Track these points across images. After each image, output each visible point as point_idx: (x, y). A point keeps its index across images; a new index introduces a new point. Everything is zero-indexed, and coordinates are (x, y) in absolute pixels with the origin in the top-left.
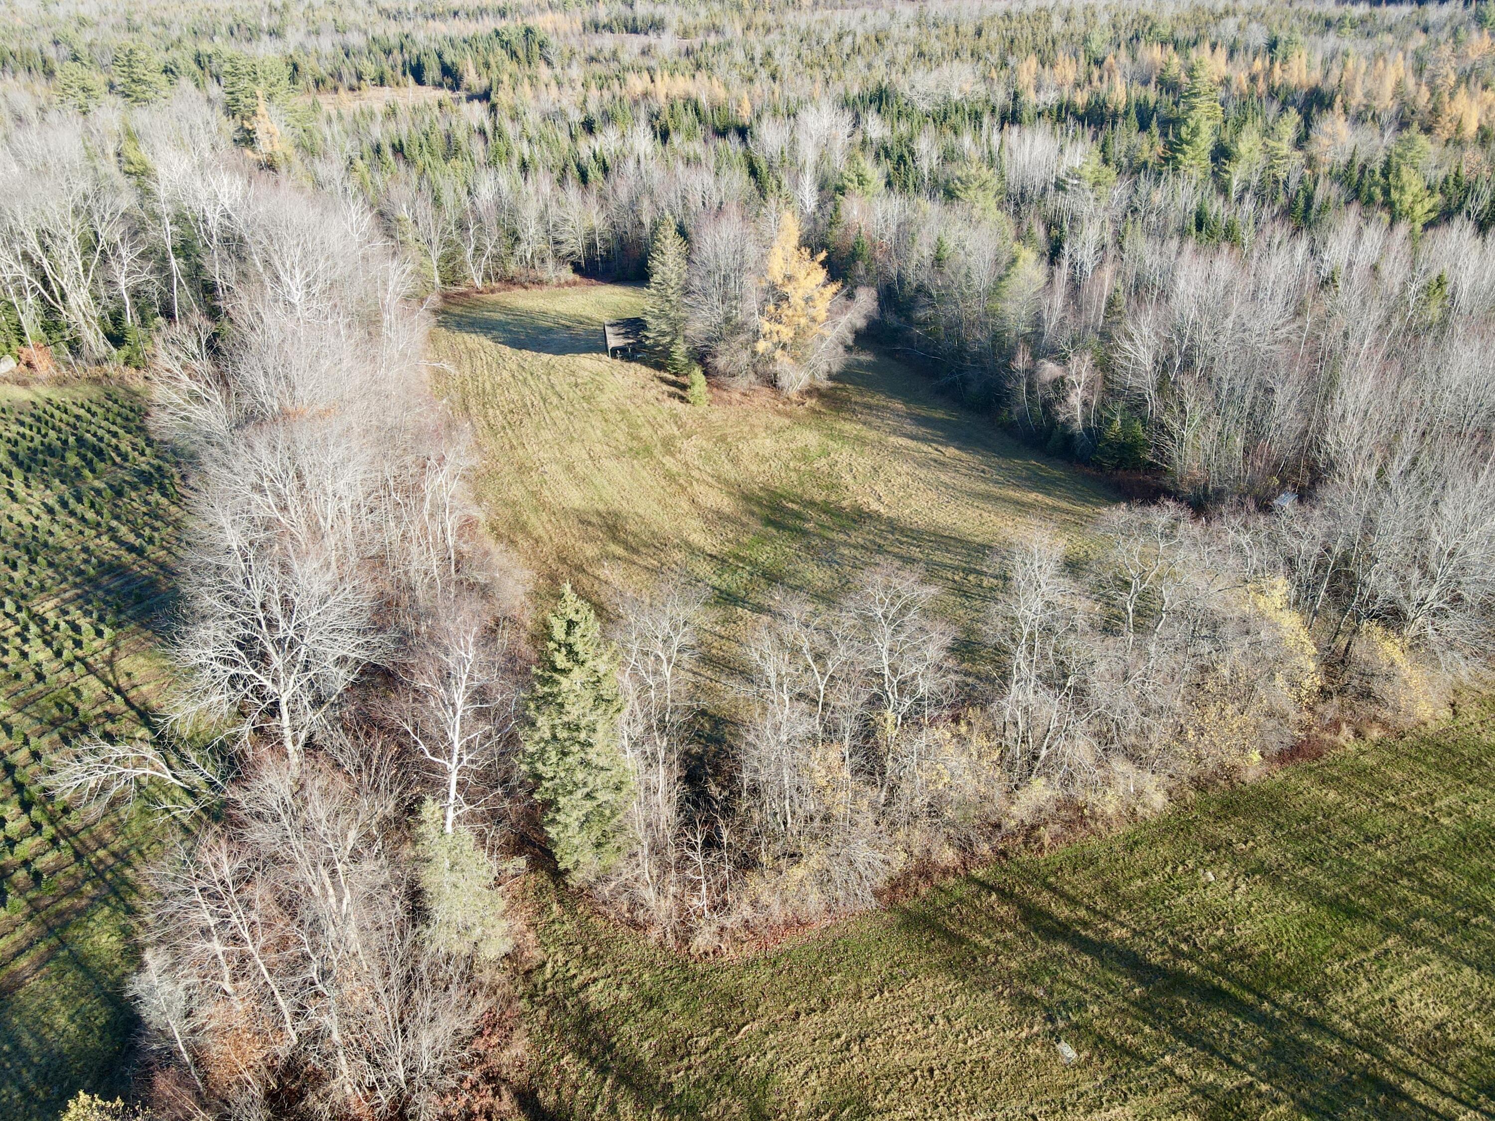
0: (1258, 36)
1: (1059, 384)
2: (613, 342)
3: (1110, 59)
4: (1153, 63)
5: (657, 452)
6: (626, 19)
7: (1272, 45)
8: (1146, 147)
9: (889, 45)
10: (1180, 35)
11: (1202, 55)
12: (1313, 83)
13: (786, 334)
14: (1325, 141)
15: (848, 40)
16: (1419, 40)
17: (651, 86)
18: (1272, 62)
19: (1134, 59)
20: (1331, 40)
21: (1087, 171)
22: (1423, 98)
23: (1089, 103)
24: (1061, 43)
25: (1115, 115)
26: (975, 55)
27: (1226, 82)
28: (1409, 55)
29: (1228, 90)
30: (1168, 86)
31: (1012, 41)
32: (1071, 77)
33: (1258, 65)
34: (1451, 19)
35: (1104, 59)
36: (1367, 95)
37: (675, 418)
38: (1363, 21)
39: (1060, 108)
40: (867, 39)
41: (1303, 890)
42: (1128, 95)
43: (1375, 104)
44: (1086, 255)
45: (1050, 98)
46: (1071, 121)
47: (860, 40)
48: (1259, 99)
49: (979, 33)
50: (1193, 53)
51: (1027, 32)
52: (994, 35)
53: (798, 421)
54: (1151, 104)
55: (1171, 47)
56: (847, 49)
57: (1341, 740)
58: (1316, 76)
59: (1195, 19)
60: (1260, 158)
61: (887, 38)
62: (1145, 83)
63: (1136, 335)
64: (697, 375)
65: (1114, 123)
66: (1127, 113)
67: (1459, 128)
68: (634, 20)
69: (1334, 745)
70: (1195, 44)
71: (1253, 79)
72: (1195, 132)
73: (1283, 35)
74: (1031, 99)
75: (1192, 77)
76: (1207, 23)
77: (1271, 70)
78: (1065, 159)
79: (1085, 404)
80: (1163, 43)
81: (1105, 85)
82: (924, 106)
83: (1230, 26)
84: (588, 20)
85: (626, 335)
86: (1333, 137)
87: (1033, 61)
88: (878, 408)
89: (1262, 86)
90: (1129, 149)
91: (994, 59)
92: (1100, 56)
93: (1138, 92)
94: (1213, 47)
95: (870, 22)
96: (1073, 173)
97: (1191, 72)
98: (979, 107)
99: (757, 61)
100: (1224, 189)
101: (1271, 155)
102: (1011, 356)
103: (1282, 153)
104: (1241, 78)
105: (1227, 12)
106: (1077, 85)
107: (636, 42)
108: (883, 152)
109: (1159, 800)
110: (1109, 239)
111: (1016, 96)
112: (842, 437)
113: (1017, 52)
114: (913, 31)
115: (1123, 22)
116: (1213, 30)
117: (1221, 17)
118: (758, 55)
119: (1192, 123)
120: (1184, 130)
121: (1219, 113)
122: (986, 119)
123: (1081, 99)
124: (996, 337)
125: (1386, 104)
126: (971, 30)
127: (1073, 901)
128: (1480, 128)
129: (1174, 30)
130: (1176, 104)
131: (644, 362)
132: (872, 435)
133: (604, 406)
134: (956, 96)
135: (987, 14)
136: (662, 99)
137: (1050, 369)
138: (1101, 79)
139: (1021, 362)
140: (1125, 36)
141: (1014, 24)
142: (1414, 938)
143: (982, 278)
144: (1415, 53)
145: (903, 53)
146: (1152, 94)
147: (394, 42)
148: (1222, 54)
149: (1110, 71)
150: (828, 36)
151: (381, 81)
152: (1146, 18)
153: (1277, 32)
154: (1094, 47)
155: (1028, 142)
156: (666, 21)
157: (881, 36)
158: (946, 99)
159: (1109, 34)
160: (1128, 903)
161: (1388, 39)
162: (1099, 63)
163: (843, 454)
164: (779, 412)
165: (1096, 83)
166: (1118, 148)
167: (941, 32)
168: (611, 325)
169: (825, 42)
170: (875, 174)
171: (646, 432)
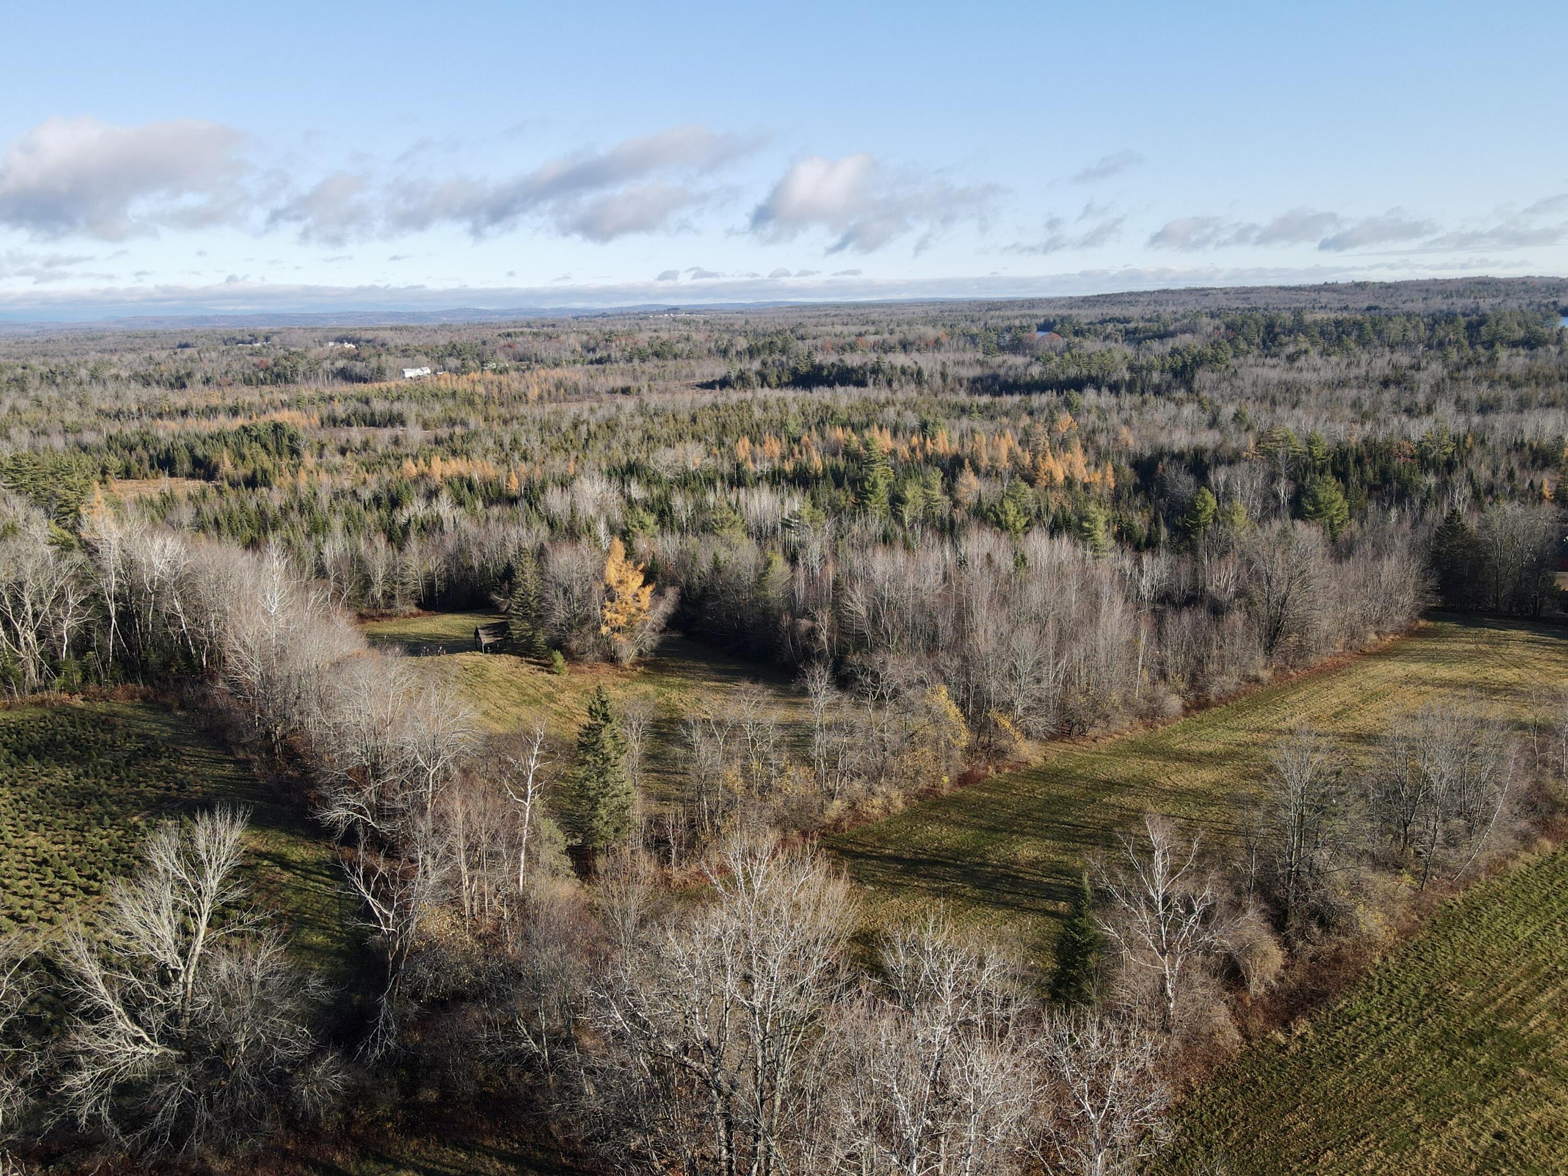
0: (912, 420)
1: (812, 633)
2: (486, 640)
3: (805, 438)
4: (838, 441)
5: (544, 700)
6: (365, 415)
7: (924, 426)
8: (843, 498)
9: (620, 432)
10: (855, 419)
11: (873, 434)
12: (954, 452)
13: (622, 620)
14: (965, 490)
15: (583, 428)
16: (1025, 420)
17: (426, 470)
18: (925, 438)
19: (823, 438)
20: (965, 422)
21: (804, 513)
22: (1027, 459)
23: (795, 470)
24: (764, 427)
25: (816, 477)
26: (697, 437)
27: (893, 453)
28: (1020, 431)
29: (896, 459)
30: (851, 455)
31: (724, 426)
32: (777, 451)
33: (915, 440)
34: (1048, 405)
35: (800, 438)
36: (991, 459)
37: (550, 683)
38: (987, 408)
39: (774, 473)
40: (599, 427)
41: (973, 827)
42: (824, 463)
43: (997, 464)
44: (815, 560)
45: (766, 467)
46: (783, 483)
47: (593, 428)
48: (919, 464)
49: (694, 420)
50: (867, 434)
51: (734, 418)
52: (707, 422)
53: (635, 679)
54: (842, 469)
55: (849, 429)
56: (584, 435)
57: (989, 773)
58: (956, 446)
59: (865, 408)
60: (921, 502)
61: (617, 425)
62: (835, 455)
63: (854, 596)
64: (558, 656)
65: (817, 484)
66: (825, 476)
67: (1052, 479)
68: (372, 414)
69: (986, 776)
70: (868, 426)
71: (913, 450)
72: (875, 485)
73: (930, 419)
74: (750, 467)
75: (868, 450)
76: (874, 410)
77: (925, 443)
78: (786, 507)
79: (829, 639)
80: (844, 426)
81: (805, 457)
82: (667, 475)
83: (890, 413)
84: (325, 415)
85: (495, 635)
86: (969, 486)
87: (745, 442)
88: (689, 668)
89: (919, 455)
90: (830, 500)
91: (712, 439)
92: (797, 436)
93: (829, 461)
94: (881, 428)
95: (600, 413)
96: (794, 515)
97: (867, 446)
98: (711, 475)
99: (507, 447)
100: (900, 521)
101: (928, 499)
102: (778, 619)
103: (936, 498)
104: (903, 449)
105: (888, 402)
106: (783, 458)
107: (385, 435)
108: (648, 507)
109: (899, 804)
110: (827, 552)
111: (739, 466)
112: (668, 685)
113: (729, 433)
114: (639, 421)
115: (810, 411)
116: (879, 415)
117: (884, 406)
118: (507, 440)
119: (871, 479)
120: (866, 484)
121: (891, 473)
122: (719, 484)
123: (789, 467)
124: (765, 612)
125: (1004, 464)
126: (687, 418)
127: (864, 845)
128: (1066, 478)
129: (850, 416)
130: (860, 469)
131: (512, 653)
132: (690, 682)
133: (496, 679)
134: (692, 468)
135: (697, 405)
136: (438, 478)
137: (805, 623)
138: (801, 452)
139: (786, 620)
140: (813, 421)
141: (722, 413)
142: (1023, 834)
143: (749, 577)
144: (1024, 429)
145: (635, 437)
146: (841, 463)
147: (135, 439)
148: (887, 434)
149: (807, 447)
150: (566, 425)
151: (127, 474)
152: (827, 407)
153: (925, 417)
154: (791, 429)
155: (756, 496)
156: (405, 415)
157: (610, 423)
158: (686, 471)
159: (801, 420)
160: (891, 842)
161: (1005, 420)
162: (797, 440)
163: (674, 695)
164: (620, 676)
165: (797, 456)
166: (824, 499)
167: (662, 420)
168: (483, 629)
169: (563, 430)
170: (650, 520)
171: (531, 691)
